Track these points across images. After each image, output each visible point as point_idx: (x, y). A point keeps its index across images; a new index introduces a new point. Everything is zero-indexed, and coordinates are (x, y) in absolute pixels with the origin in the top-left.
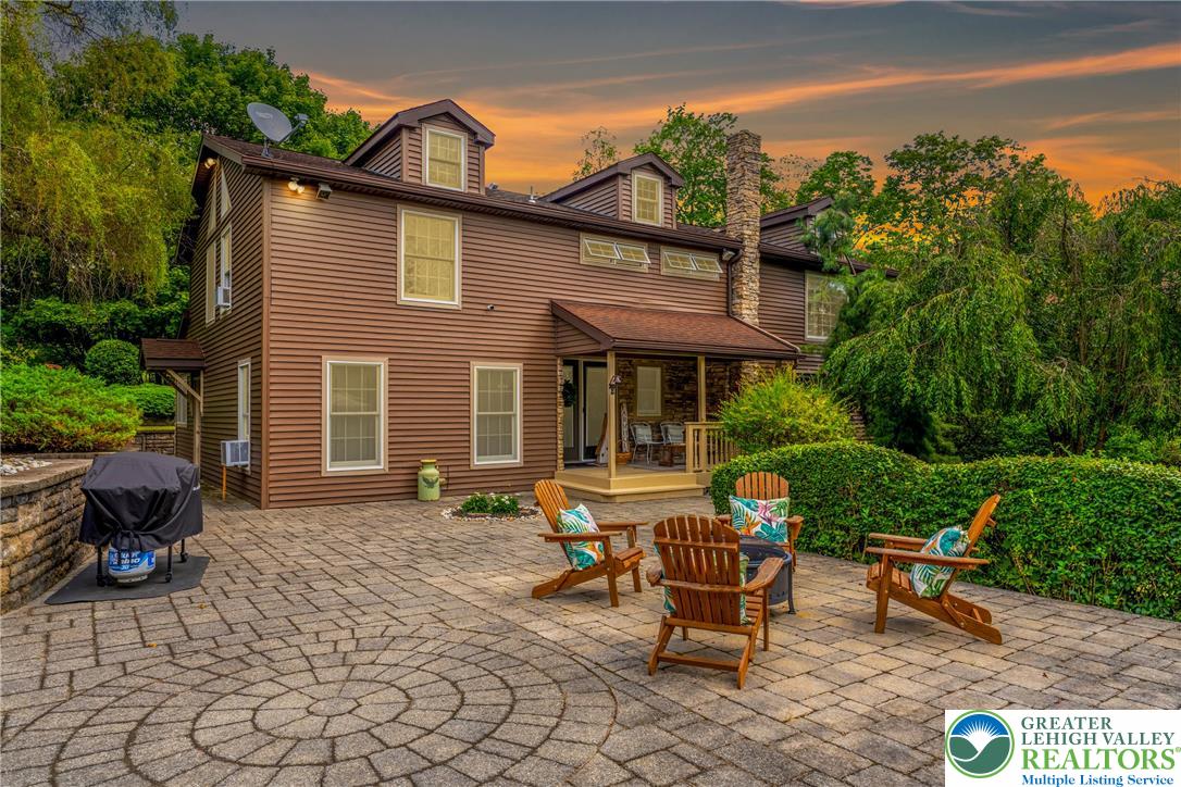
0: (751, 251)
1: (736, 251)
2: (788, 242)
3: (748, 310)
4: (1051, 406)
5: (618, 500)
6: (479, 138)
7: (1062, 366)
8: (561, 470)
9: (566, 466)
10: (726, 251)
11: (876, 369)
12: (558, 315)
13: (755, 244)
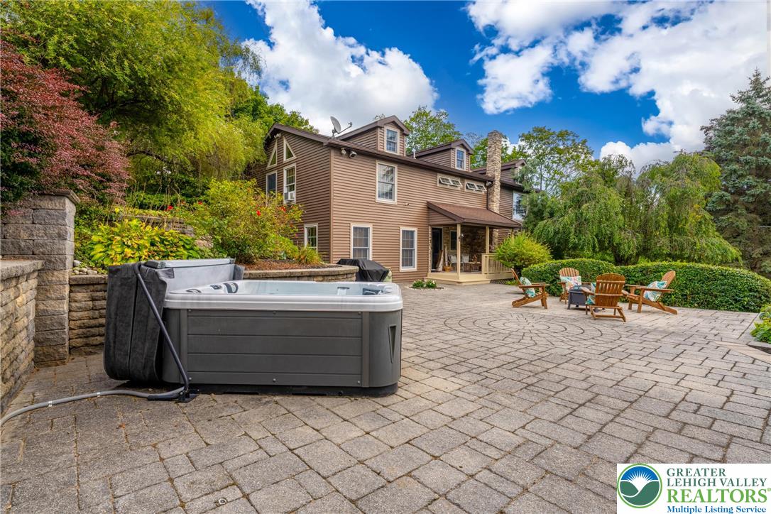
0: (497, 183)
1: (492, 182)
2: (509, 179)
3: (496, 207)
4: (626, 248)
5: (464, 284)
6: (405, 132)
7: (629, 233)
8: (430, 273)
9: (432, 271)
10: (487, 182)
11: (556, 233)
12: (430, 208)
13: (499, 179)
